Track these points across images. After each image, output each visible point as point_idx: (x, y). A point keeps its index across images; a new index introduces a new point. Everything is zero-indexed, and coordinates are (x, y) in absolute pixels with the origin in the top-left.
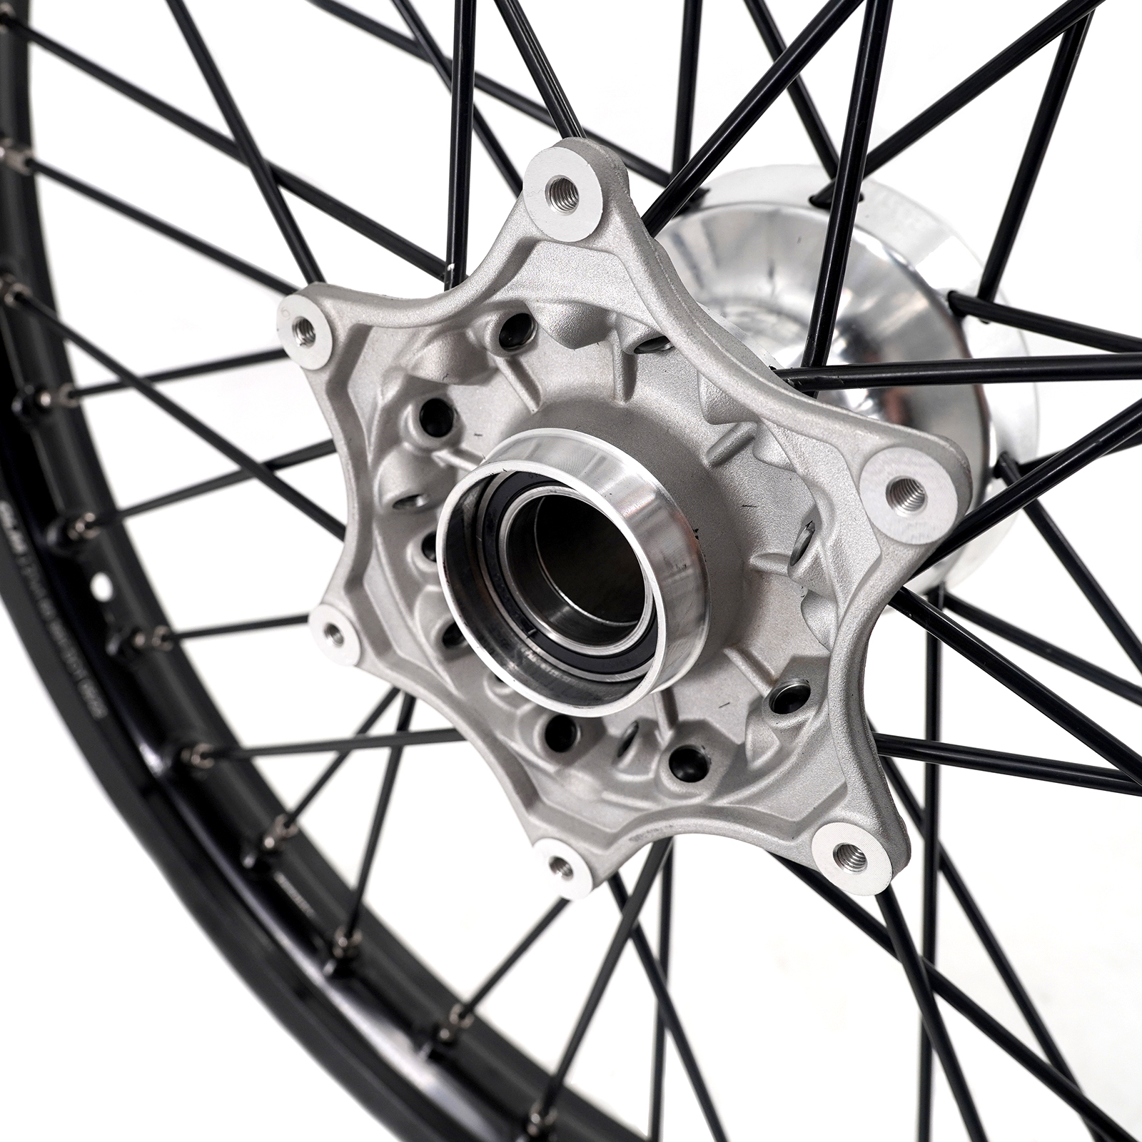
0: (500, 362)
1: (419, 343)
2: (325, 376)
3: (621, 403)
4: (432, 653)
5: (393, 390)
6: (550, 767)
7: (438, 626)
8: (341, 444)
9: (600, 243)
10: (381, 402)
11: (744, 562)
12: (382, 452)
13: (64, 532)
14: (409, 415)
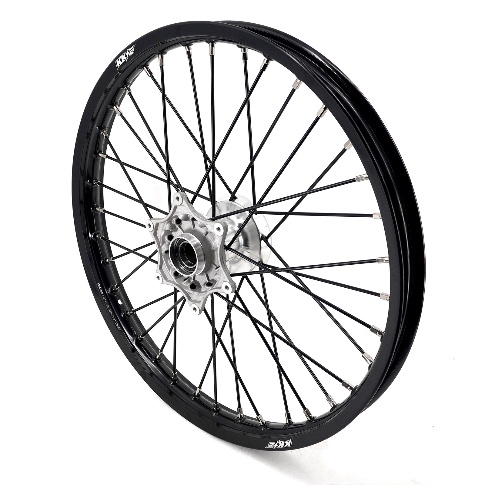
0: (177, 226)
1: (165, 225)
2: (153, 232)
3: (193, 229)
4: (173, 278)
5: (163, 233)
6: (191, 292)
7: (173, 272)
8: (156, 242)
9: (183, 205)
10: (162, 235)
11: (211, 249)
12: (163, 244)
13: (112, 289)
14: (166, 237)
